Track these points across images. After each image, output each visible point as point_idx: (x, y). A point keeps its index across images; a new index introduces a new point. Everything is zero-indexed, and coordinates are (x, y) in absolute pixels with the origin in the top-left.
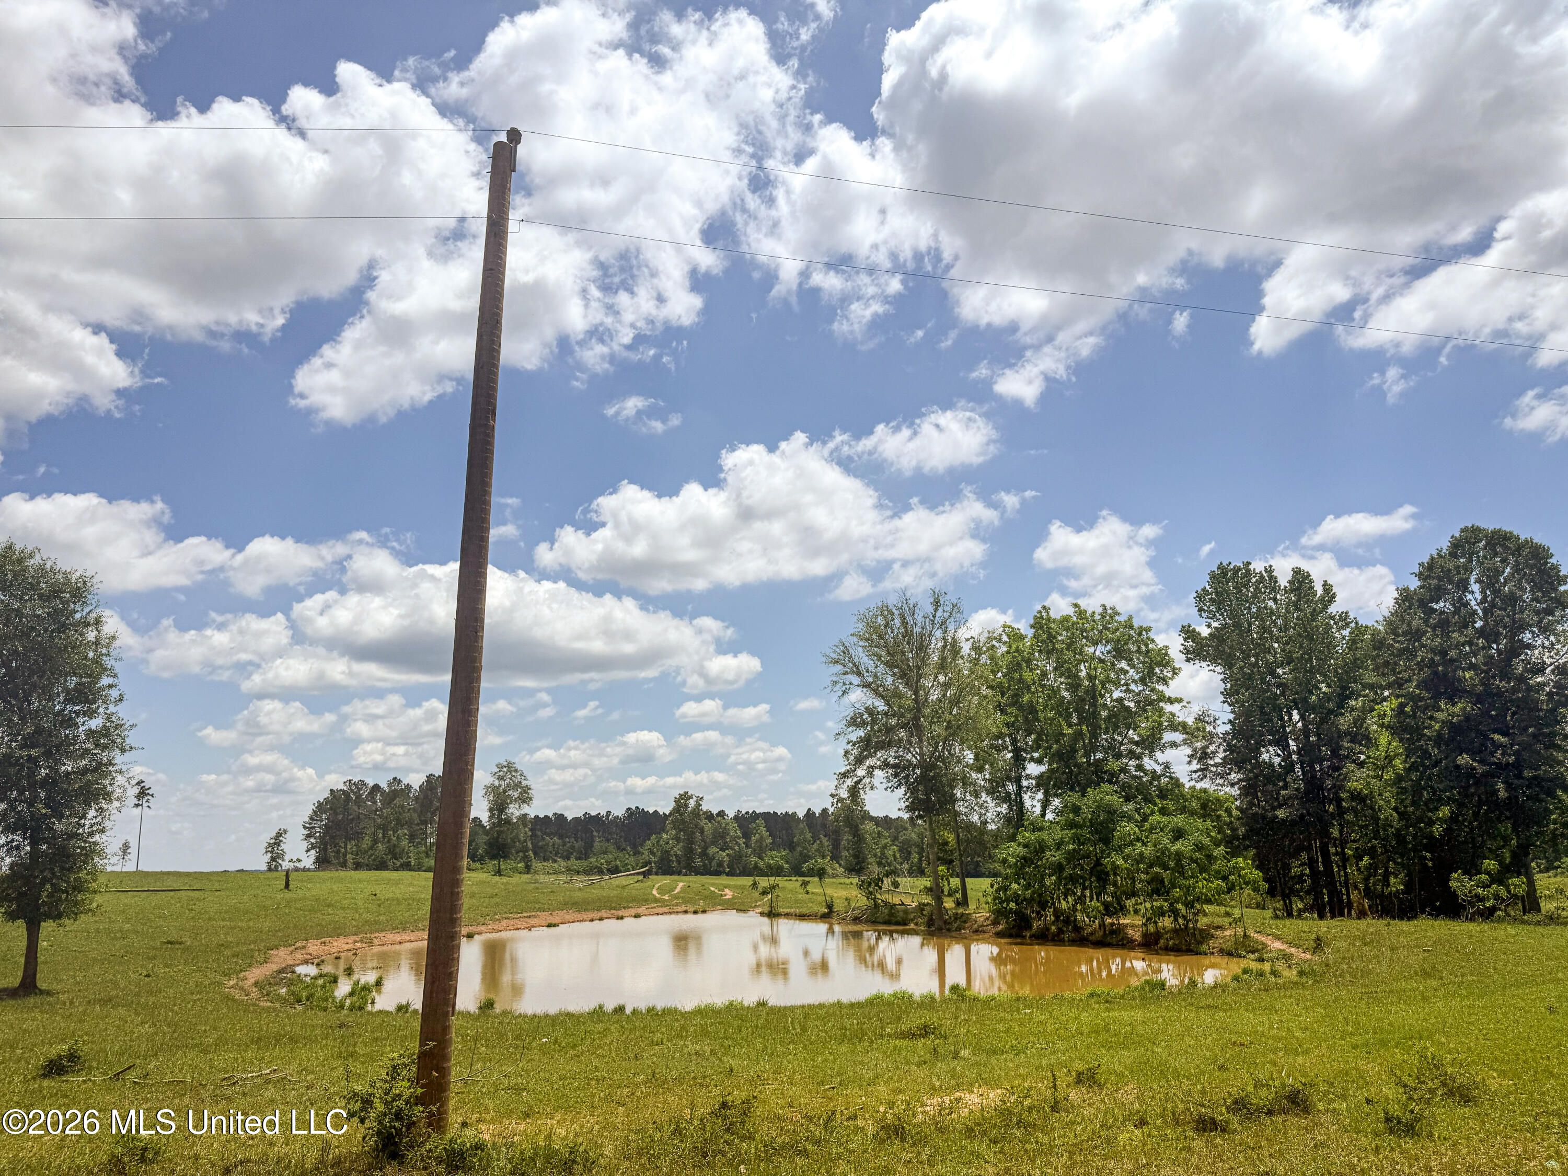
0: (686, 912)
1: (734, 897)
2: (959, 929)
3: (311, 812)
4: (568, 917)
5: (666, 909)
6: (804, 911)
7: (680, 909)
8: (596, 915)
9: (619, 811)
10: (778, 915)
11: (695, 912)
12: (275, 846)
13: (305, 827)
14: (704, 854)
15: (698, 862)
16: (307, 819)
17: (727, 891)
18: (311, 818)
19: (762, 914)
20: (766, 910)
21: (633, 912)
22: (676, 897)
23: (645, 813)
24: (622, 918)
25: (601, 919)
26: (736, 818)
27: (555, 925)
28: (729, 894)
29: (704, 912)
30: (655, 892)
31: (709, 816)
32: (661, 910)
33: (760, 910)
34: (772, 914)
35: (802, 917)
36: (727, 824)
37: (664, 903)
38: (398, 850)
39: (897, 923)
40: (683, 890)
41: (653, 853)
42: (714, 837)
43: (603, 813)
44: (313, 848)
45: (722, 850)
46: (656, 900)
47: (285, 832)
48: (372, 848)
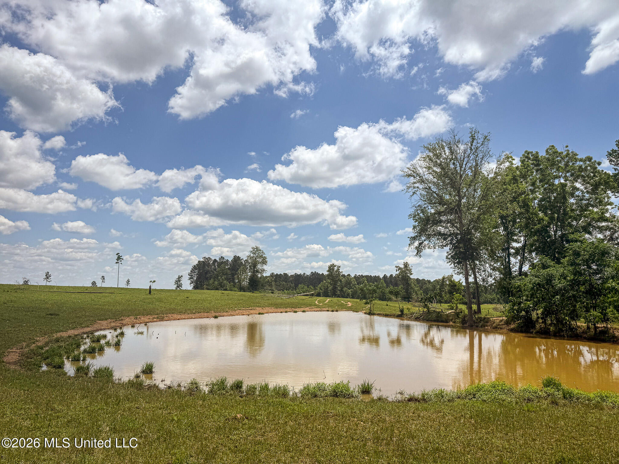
0: (328, 311)
1: (352, 306)
2: (483, 326)
3: (191, 269)
4: (270, 310)
5: (318, 309)
6: (388, 313)
7: (325, 309)
8: (285, 310)
9: (308, 273)
10: (374, 314)
11: (333, 311)
12: (178, 282)
13: (189, 275)
14: (341, 290)
15: (338, 293)
16: (190, 272)
17: (349, 303)
18: (191, 272)
19: (365, 313)
20: (368, 311)
21: (302, 309)
22: (325, 305)
23: (318, 274)
24: (296, 312)
25: (286, 312)
26: (355, 277)
27: (262, 314)
28: (350, 304)
29: (337, 311)
30: (316, 302)
31: (344, 276)
32: (316, 309)
33: (365, 311)
34: (370, 313)
35: (386, 316)
36: (351, 279)
37: (318, 306)
38: (223, 284)
39: (442, 322)
40: (329, 302)
41: (321, 289)
42: (346, 284)
43: (302, 274)
44: (192, 283)
45: (349, 289)
46: (315, 305)
47: (182, 276)
48: (213, 283)
